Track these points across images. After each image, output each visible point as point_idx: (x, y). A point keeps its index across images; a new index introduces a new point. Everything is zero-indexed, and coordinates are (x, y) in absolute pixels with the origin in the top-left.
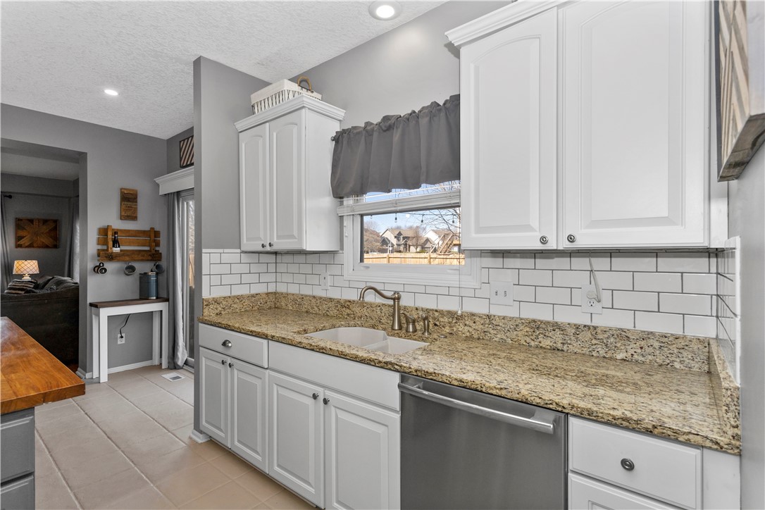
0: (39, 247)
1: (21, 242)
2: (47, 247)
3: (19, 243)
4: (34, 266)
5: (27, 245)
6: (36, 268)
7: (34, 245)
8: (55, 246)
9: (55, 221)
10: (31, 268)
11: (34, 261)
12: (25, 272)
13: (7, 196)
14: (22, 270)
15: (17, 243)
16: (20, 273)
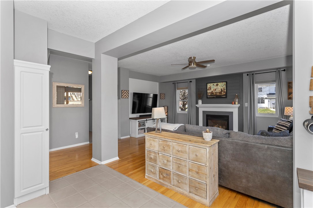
1: (291, 96)
13: (283, 70)
14: (289, 113)
15: (288, 96)
16: (287, 114)
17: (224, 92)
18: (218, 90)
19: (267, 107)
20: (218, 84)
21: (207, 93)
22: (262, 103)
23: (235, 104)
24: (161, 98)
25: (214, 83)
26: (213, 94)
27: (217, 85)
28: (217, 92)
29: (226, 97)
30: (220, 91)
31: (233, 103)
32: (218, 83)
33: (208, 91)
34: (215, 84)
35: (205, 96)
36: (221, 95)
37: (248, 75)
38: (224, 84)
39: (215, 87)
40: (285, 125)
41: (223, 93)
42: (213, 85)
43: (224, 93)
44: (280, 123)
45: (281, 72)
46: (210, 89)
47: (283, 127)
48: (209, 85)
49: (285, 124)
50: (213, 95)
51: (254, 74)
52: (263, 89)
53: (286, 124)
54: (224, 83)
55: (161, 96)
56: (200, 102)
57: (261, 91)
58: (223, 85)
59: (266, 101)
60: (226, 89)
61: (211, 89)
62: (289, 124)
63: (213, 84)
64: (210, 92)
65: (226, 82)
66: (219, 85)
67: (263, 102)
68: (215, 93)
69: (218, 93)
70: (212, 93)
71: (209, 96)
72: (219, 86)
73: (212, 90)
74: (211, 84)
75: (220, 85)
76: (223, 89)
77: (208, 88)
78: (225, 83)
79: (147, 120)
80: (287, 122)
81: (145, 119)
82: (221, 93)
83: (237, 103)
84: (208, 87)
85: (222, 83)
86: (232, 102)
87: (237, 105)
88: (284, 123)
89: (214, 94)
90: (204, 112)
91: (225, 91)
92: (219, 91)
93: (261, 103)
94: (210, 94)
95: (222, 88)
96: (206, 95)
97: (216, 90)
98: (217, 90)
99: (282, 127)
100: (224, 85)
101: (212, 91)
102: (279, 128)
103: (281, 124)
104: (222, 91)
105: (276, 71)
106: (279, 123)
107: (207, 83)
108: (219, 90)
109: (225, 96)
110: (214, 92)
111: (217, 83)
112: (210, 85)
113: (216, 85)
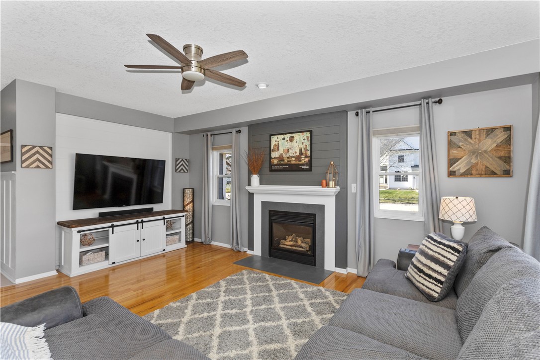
0: (480, 175)
1: (455, 167)
2: (493, 174)
3: (451, 169)
4: (468, 208)
5: (462, 171)
6: (471, 212)
7: (474, 172)
8: (507, 173)
9: (508, 129)
10: (464, 211)
11: (468, 199)
12: (453, 218)
13: (436, 102)
14: (450, 213)
15: (448, 169)
16: (446, 218)
17: (306, 157)
18: (294, 151)
19: (412, 187)
20: (293, 137)
21: (271, 158)
22: (405, 181)
23: (327, 185)
24: (176, 170)
25: (286, 134)
26: (283, 160)
27: (292, 139)
28: (292, 157)
29: (310, 170)
30: (298, 154)
31: (324, 182)
32: (293, 135)
33: (274, 155)
34: (287, 137)
35: (267, 165)
36: (300, 163)
37: (357, 114)
38: (306, 138)
39: (288, 145)
40: (442, 258)
41: (304, 160)
42: (284, 139)
43: (307, 160)
44: (427, 250)
45: (432, 107)
46: (276, 149)
47: (436, 264)
48: (275, 140)
49: (442, 256)
50: (282, 162)
51: (371, 112)
52: (405, 158)
53: (445, 257)
54: (305, 133)
55: (176, 165)
56: (255, 179)
57: (403, 161)
58: (304, 139)
59: (410, 178)
60: (309, 149)
61: (278, 150)
62: (454, 258)
63: (282, 136)
64: (277, 156)
65: (311, 132)
66: (295, 139)
67: (405, 179)
68: (288, 158)
69: (294, 159)
70: (281, 158)
71: (276, 165)
72: (295, 141)
73: (281, 151)
74: (279, 136)
75: (298, 139)
76: (303, 150)
77: (272, 148)
78: (308, 134)
79: (113, 226)
80: (449, 250)
81: (109, 224)
82: (298, 158)
83: (331, 183)
84: (273, 143)
85: (301, 134)
86: (321, 182)
87: (333, 189)
88: (439, 250)
89: (286, 160)
90: (264, 204)
91: (309, 153)
92: (295, 155)
93: (402, 181)
94: (276, 162)
95: (302, 146)
96: (268, 162)
97: (288, 151)
98: (290, 151)
99: (433, 265)
100: (306, 140)
101: (282, 155)
102: (425, 265)
103: (431, 253)
104: (301, 154)
105: (420, 104)
106: (424, 248)
107: (271, 135)
108: (296, 152)
109: (307, 167)
110: (284, 156)
111: (291, 135)
112: (278, 140)
113: (288, 139)
